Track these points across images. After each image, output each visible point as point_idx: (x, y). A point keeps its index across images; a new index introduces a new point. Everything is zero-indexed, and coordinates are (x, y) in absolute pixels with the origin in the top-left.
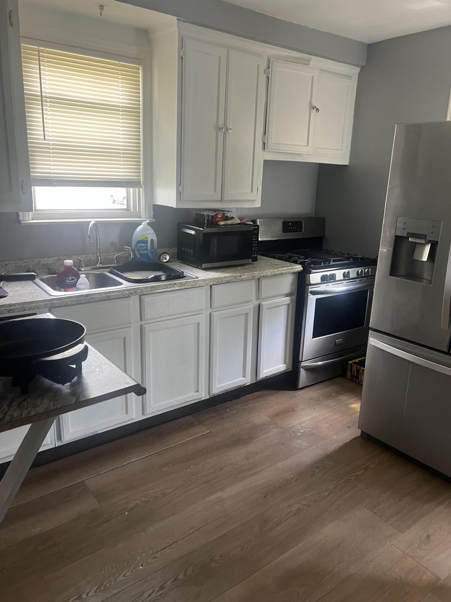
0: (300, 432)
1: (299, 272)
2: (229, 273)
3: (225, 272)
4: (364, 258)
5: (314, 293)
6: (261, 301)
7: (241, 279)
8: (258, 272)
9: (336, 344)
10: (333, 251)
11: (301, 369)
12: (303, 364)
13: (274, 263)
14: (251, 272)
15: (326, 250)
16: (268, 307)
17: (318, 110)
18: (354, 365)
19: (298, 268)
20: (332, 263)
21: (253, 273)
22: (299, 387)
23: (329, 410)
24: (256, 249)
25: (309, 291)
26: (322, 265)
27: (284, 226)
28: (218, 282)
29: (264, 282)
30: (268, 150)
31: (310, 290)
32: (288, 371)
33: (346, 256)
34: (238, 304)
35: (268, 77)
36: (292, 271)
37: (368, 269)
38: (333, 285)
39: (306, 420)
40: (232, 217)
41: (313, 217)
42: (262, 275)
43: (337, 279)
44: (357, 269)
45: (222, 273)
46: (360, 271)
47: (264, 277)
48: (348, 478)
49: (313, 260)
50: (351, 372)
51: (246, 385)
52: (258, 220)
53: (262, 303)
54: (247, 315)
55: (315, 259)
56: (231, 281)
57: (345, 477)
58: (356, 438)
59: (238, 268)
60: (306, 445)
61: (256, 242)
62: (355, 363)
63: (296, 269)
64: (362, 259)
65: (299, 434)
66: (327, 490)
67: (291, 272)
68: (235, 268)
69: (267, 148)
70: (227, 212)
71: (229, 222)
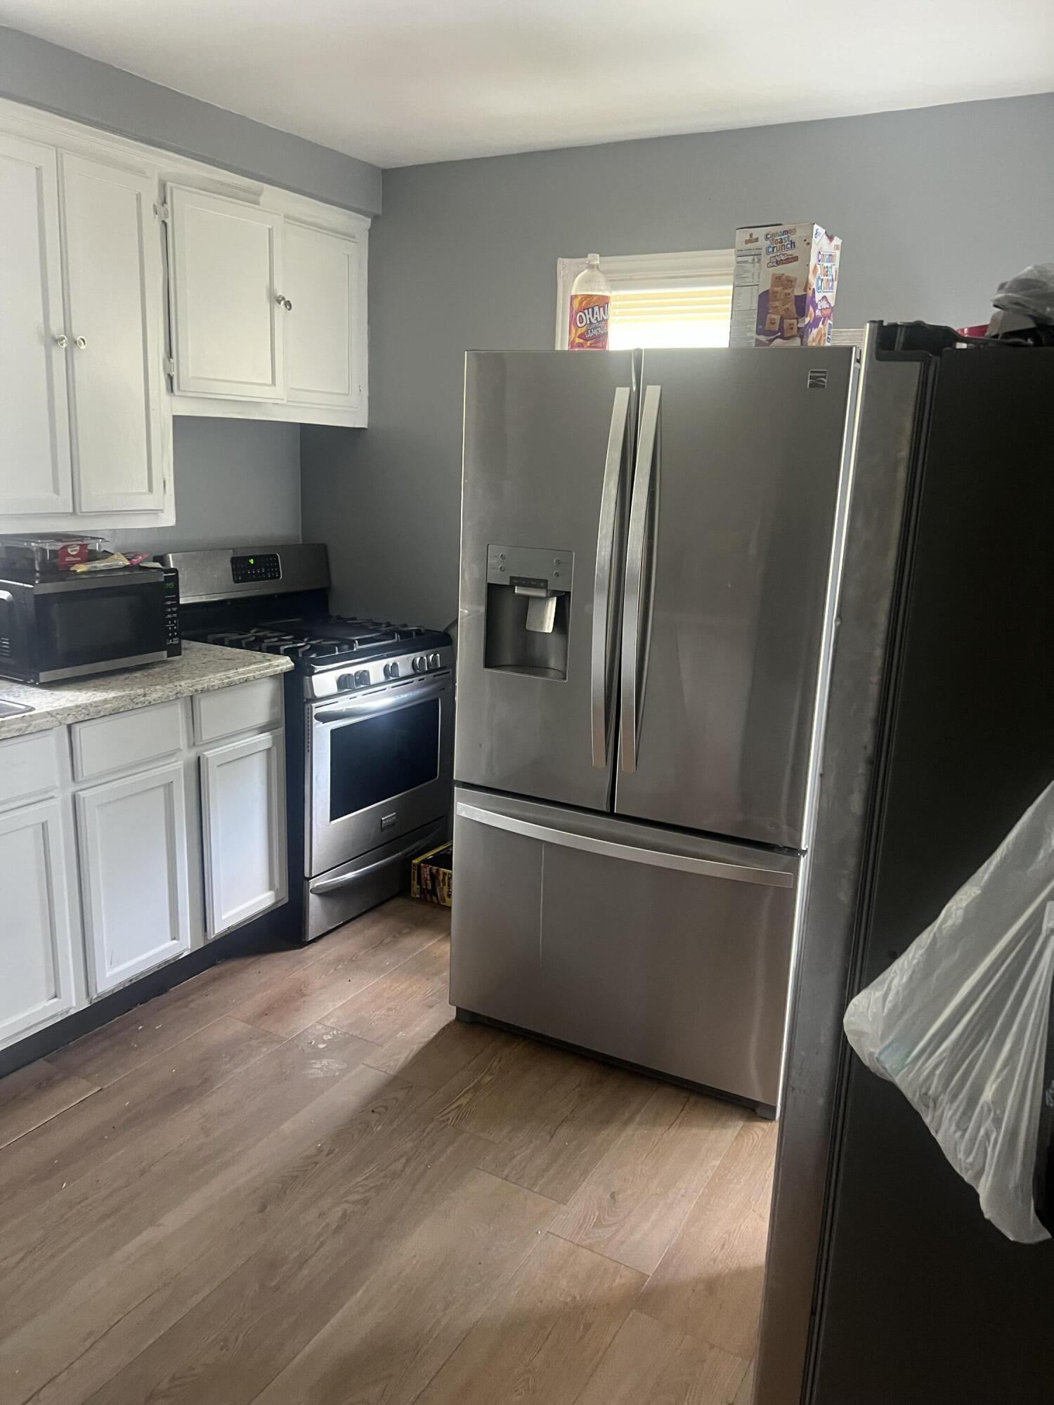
0: (324, 1042)
1: (285, 673)
2: (113, 689)
3: (102, 687)
4: (423, 631)
5: (324, 718)
6: (202, 748)
7: (147, 702)
8: (189, 681)
9: (383, 826)
10: (355, 619)
11: (311, 895)
12: (314, 884)
13: (225, 657)
14: (171, 682)
15: (339, 617)
16: (220, 763)
17: (288, 304)
18: (425, 867)
19: (283, 664)
20: (357, 647)
21: (177, 683)
22: (308, 937)
23: (381, 977)
24: (176, 624)
25: (314, 714)
26: (337, 653)
27: (234, 566)
28: (88, 715)
29: (205, 705)
30: (183, 394)
31: (315, 712)
32: (279, 905)
33: (385, 629)
34: (142, 763)
35: (165, 224)
36: (270, 671)
37: (435, 655)
38: (364, 695)
39: (334, 1010)
40: (105, 551)
41: (299, 545)
42: (199, 687)
43: (372, 682)
44: (412, 656)
45: (95, 691)
46: (418, 659)
47: (205, 692)
48: (441, 1119)
49: (313, 644)
50: (419, 883)
51: (180, 958)
52: (170, 555)
53: (205, 753)
54: (169, 786)
55: (318, 641)
56: (122, 710)
57: (436, 1118)
58: (448, 1025)
59: (135, 675)
60: (341, 1067)
61: (175, 609)
62: (426, 861)
63: (278, 666)
64: (418, 632)
65: (321, 1046)
66: (401, 1156)
67: (269, 675)
68: (127, 675)
69: (179, 389)
70: (93, 541)
71: (100, 565)
